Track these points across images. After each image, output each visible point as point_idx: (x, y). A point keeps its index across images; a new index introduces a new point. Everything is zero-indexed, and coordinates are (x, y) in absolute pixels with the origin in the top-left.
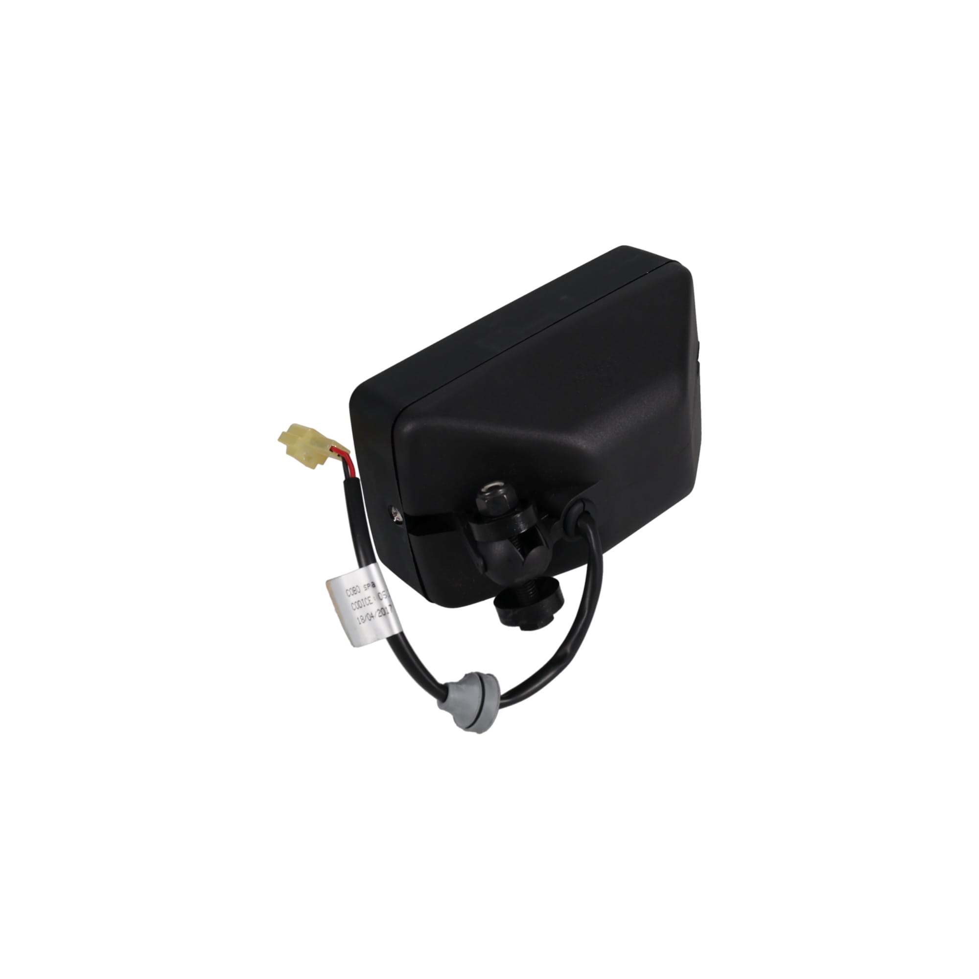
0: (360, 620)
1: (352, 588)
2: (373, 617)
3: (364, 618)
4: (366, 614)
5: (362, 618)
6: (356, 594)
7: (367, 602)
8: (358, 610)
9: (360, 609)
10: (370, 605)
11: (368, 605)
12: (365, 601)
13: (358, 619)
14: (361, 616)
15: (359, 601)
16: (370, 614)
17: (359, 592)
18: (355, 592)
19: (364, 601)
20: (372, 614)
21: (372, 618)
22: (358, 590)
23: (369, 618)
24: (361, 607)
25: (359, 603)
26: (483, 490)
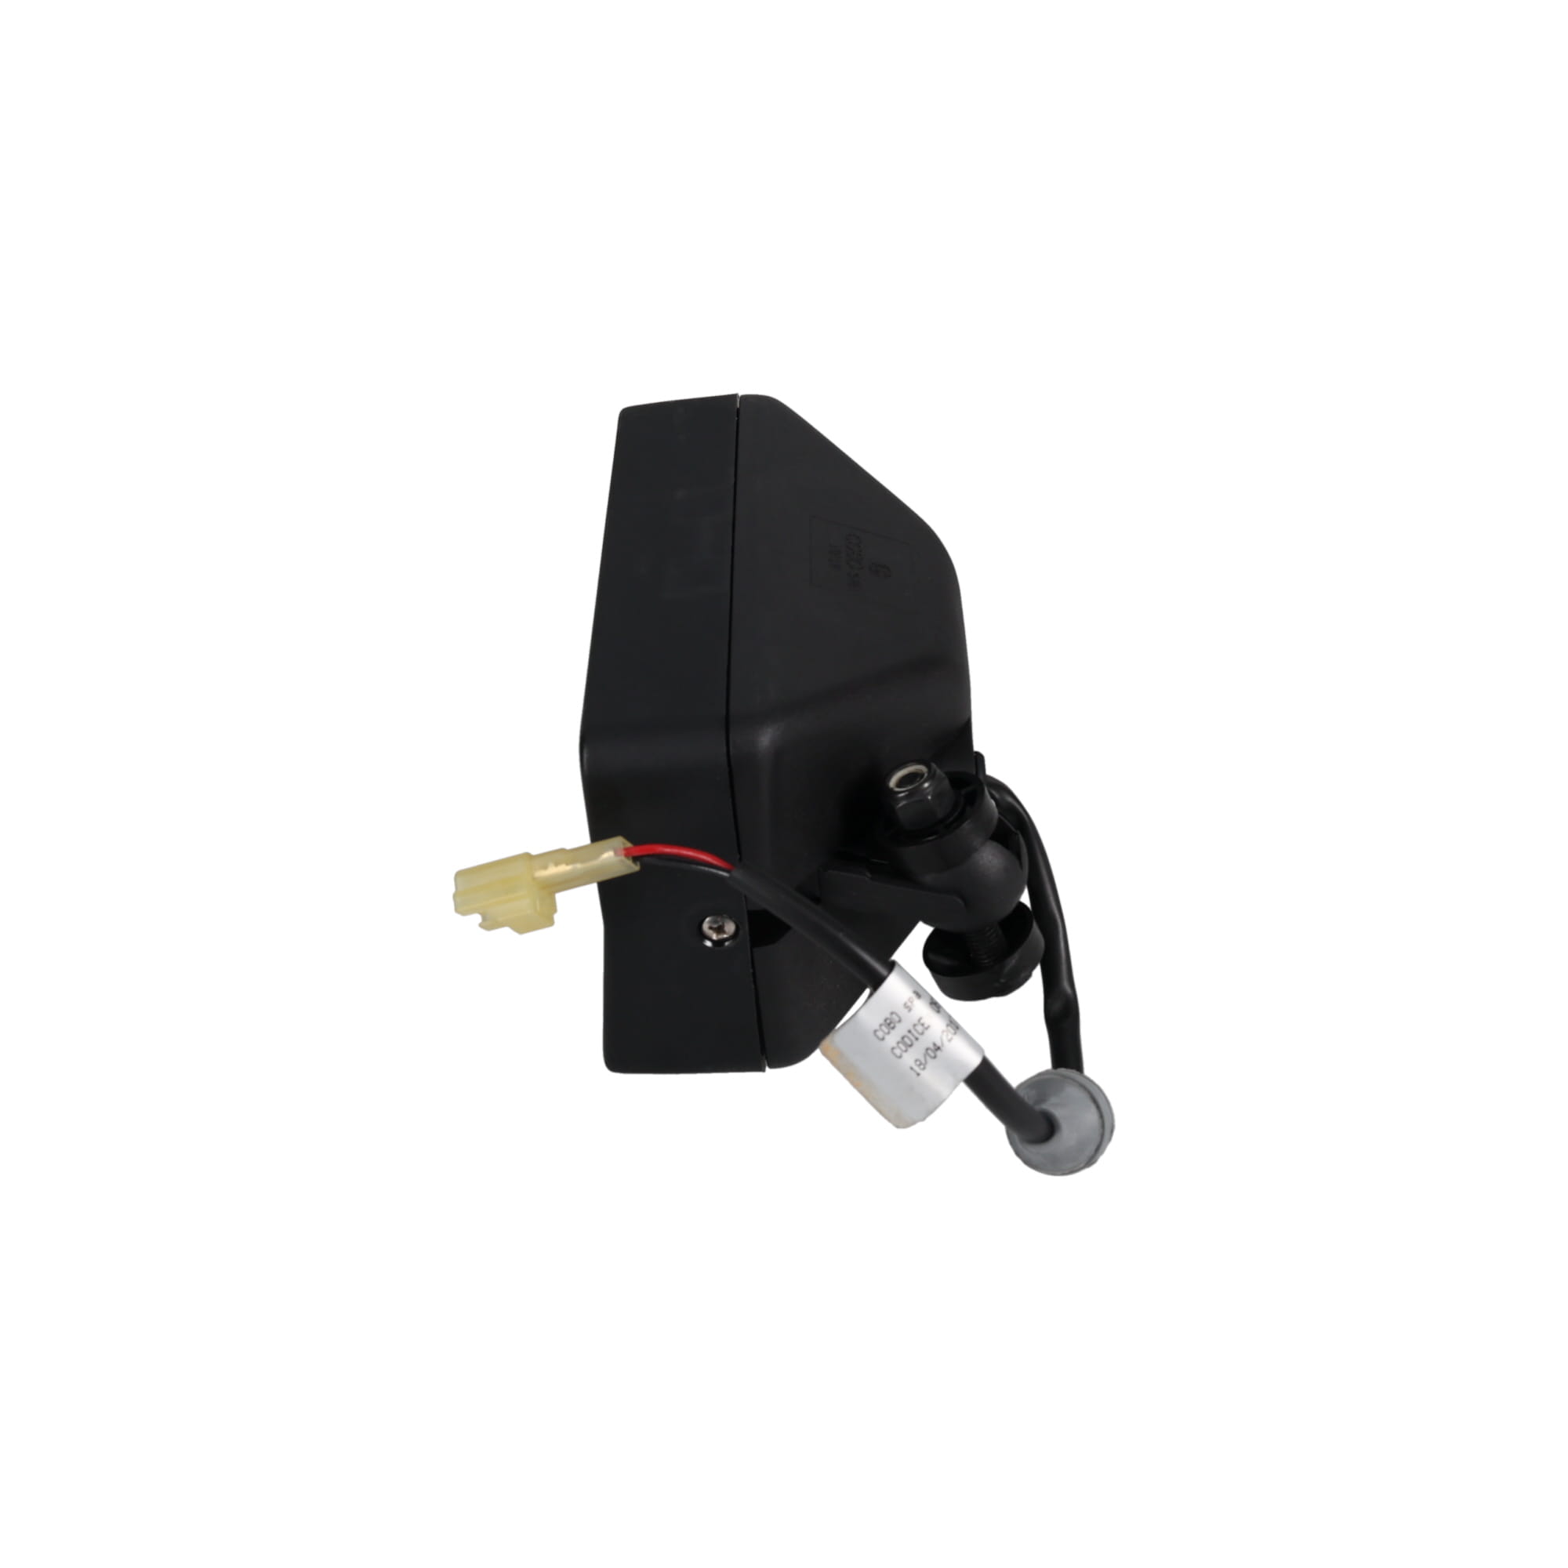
0: (916, 1068)
1: (882, 1021)
2: (939, 1048)
3: (923, 1062)
4: (924, 1051)
5: (918, 1063)
6: (893, 1028)
7: (920, 1028)
8: (908, 1053)
9: (910, 1050)
10: (926, 1032)
11: (922, 1034)
12: (916, 1030)
13: (912, 1068)
14: (916, 1061)
15: (903, 1038)
16: (931, 1046)
17: (900, 1021)
18: (892, 1025)
19: (913, 1031)
20: (935, 1044)
21: (939, 1053)
22: (897, 1019)
23: (932, 1055)
24: (911, 1046)
25: (906, 1039)
26: (907, 793)
